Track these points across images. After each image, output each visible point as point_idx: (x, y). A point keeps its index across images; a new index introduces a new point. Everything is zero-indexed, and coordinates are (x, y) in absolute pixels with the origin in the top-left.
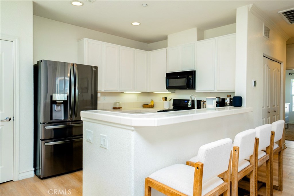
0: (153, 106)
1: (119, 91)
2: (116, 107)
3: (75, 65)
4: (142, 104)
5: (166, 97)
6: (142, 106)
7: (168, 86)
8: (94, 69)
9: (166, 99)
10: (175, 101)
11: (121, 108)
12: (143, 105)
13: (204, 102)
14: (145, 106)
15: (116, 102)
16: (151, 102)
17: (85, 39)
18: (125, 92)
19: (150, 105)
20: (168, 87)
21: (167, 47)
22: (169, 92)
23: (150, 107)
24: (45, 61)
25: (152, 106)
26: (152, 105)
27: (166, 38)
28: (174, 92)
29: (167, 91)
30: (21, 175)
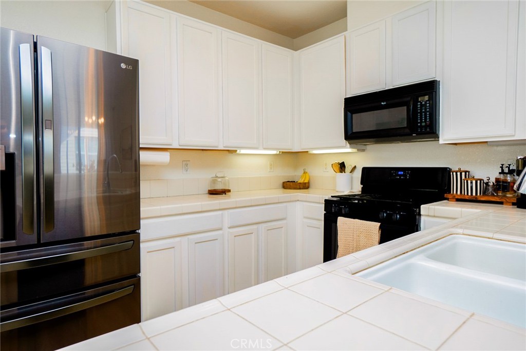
0: (307, 185)
2: (216, 188)
4: (282, 182)
5: (343, 163)
6: (281, 186)
7: (350, 133)
9: (342, 167)
10: (366, 171)
11: (229, 191)
12: (284, 183)
13: (463, 174)
14: (289, 185)
15: (217, 177)
16: (302, 177)
18: (238, 152)
19: (300, 183)
20: (352, 136)
21: (346, 31)
23: (300, 189)
25: (305, 186)
26: (305, 183)
28: (363, 150)
29: (348, 145)
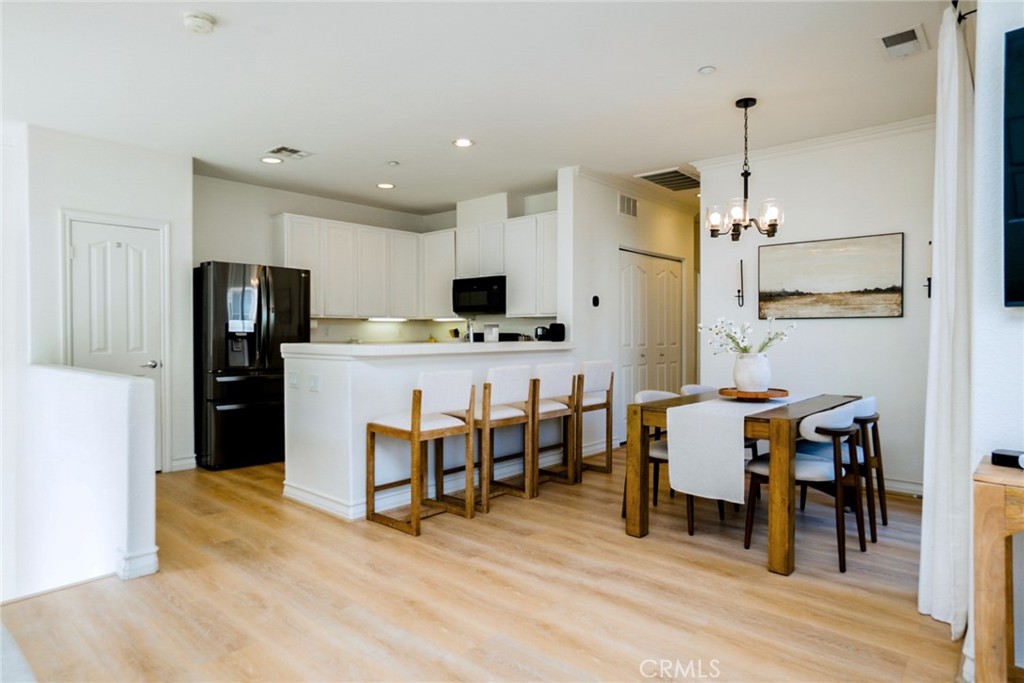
1: (355, 317)
3: (268, 269)
5: (457, 330)
7: (457, 306)
8: (303, 275)
9: (456, 333)
17: (286, 216)
18: (369, 319)
20: (458, 309)
21: (455, 226)
22: (461, 319)
24: (216, 263)
27: (453, 207)
29: (457, 315)
30: (175, 464)
